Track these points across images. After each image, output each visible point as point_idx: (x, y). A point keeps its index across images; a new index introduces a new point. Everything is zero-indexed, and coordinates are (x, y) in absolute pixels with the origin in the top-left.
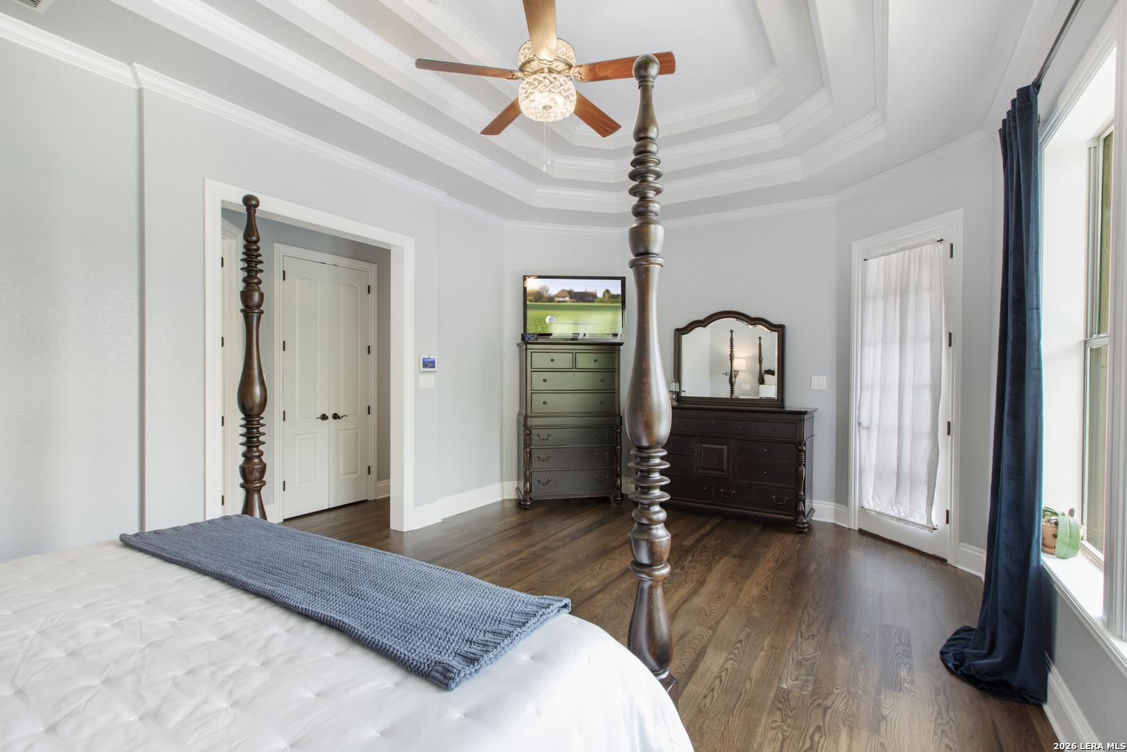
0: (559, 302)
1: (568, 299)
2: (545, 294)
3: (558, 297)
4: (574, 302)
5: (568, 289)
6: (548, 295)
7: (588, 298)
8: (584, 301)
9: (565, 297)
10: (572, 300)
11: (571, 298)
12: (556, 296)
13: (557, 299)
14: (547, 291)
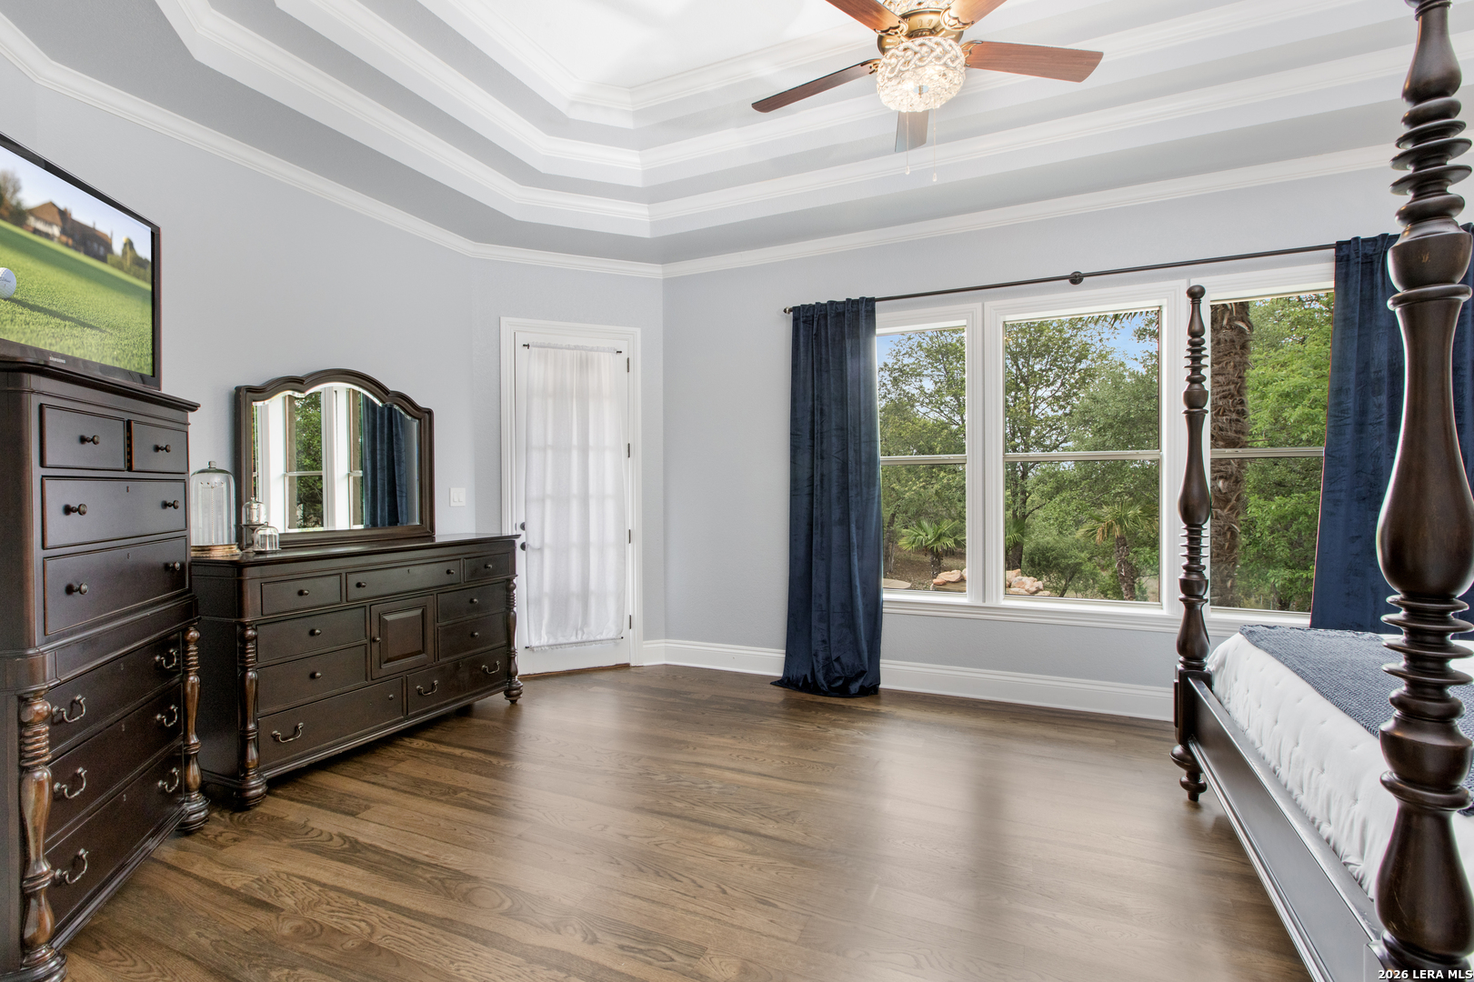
0: (36, 231)
1: (56, 231)
2: (8, 196)
3: (38, 218)
4: (67, 245)
5: (61, 206)
6: (14, 202)
7: (95, 246)
8: (88, 253)
9: (50, 224)
10: (64, 239)
11: (63, 232)
12: (32, 212)
13: (32, 222)
14: (16, 190)
